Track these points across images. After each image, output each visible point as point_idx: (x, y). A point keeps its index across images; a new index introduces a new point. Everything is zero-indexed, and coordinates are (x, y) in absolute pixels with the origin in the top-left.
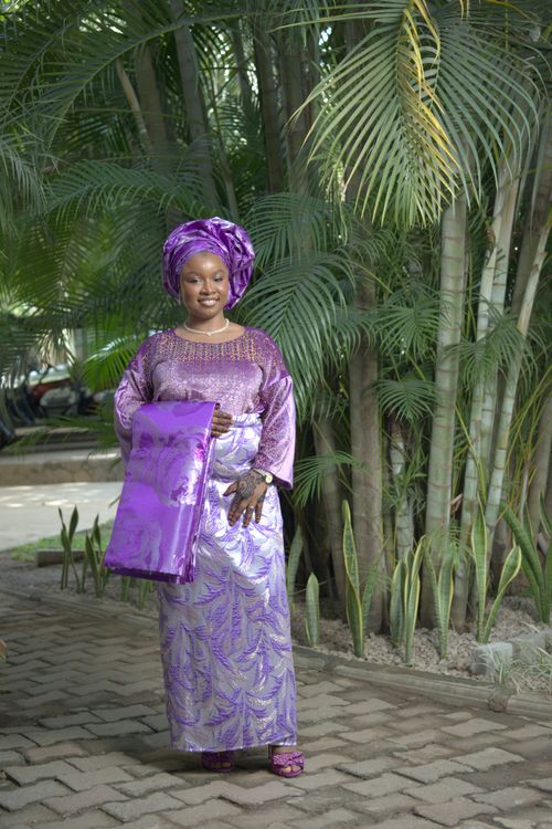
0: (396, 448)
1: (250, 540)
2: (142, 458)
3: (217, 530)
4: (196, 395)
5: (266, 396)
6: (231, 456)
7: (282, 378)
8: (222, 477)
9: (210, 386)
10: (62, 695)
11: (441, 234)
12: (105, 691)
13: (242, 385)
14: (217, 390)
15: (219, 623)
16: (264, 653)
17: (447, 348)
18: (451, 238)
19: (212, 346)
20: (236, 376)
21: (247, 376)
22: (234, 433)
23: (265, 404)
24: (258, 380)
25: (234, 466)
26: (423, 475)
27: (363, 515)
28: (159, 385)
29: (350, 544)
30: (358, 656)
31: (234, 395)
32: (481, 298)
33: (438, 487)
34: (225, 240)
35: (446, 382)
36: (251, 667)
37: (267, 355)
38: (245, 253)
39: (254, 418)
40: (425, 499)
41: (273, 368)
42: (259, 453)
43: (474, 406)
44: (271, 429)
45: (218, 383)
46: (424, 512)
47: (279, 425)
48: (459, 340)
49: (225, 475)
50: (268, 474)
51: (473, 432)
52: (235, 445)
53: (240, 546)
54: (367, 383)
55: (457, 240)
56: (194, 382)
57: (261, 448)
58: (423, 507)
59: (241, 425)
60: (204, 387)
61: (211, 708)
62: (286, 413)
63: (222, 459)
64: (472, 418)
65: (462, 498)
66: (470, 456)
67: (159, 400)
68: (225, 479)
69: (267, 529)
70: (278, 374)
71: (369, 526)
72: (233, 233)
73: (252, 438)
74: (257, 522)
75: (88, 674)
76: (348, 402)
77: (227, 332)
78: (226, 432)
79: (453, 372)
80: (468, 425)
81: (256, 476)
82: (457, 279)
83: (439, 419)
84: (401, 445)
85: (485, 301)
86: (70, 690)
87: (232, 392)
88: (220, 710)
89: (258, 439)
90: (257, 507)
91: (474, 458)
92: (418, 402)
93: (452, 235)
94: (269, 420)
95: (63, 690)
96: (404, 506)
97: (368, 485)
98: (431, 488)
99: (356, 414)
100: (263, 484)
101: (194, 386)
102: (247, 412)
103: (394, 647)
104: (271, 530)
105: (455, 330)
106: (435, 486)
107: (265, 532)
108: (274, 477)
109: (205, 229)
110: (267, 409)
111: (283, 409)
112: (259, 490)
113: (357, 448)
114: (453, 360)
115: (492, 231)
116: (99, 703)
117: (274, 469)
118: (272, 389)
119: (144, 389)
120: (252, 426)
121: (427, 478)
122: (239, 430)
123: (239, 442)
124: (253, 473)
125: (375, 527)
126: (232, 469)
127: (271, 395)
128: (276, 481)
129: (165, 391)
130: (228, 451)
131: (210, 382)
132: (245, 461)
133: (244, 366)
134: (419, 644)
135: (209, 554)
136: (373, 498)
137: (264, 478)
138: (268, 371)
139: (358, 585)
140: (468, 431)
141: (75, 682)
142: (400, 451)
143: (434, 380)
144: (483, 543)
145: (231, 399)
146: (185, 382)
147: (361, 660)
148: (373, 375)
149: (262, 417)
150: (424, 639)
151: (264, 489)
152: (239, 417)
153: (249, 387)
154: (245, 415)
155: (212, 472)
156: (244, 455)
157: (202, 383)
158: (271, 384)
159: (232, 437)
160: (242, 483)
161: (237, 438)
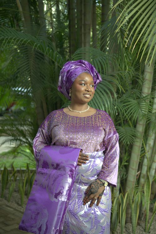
1: (96, 217)
4: (72, 143)
5: (106, 143)
6: (89, 173)
7: (114, 134)
8: (84, 183)
11: (144, 70)
13: (95, 138)
14: (83, 140)
19: (80, 118)
20: (92, 134)
22: (90, 161)
23: (106, 146)
28: (54, 137)
31: (91, 143)
33: (133, 169)
37: (107, 123)
39: (100, 153)
41: (110, 129)
43: (149, 138)
44: (108, 159)
45: (83, 137)
50: (105, 182)
51: (148, 148)
52: (91, 167)
56: (71, 137)
58: (126, 176)
59: (94, 157)
60: (76, 139)
62: (116, 151)
63: (84, 175)
64: (148, 142)
65: (140, 173)
68: (85, 184)
70: (112, 133)
73: (99, 163)
77: (88, 112)
79: (143, 125)
80: (146, 145)
81: (100, 182)
83: (136, 143)
87: (90, 141)
91: (147, 158)
92: (131, 137)
93: (149, 71)
94: (108, 155)
100: (103, 187)
102: (97, 151)
108: (108, 183)
111: (114, 150)
114: (144, 120)
117: (108, 179)
118: (110, 140)
119: (47, 138)
120: (99, 157)
122: (93, 160)
123: (93, 166)
124: (98, 181)
126: (89, 179)
127: (109, 143)
129: (58, 140)
130: (87, 170)
131: (79, 137)
132: (95, 175)
133: (96, 129)
137: (103, 184)
143: (135, 127)
145: (89, 145)
146: (67, 136)
149: (104, 152)
151: (103, 190)
152: (93, 154)
153: (98, 139)
154: (96, 152)
155: (79, 181)
156: (95, 172)
157: (75, 137)
158: (109, 137)
159: (89, 163)
160: (92, 185)
161: (92, 163)
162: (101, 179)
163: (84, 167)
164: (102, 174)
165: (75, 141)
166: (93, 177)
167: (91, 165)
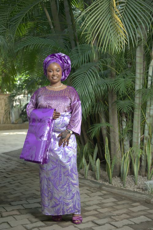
0: (124, 121)
1: (65, 151)
2: (32, 126)
3: (55, 148)
4: (49, 106)
5: (72, 107)
6: (60, 125)
7: (77, 101)
8: (57, 132)
9: (54, 104)
10: (21, 194)
11: (135, 56)
12: (33, 193)
15: (55, 176)
16: (69, 186)
17: (138, 90)
18: (138, 57)
19: (56, 92)
20: (61, 101)
21: (65, 101)
22: (61, 118)
23: (72, 109)
24: (69, 102)
25: (60, 128)
26: (132, 129)
27: (113, 141)
28: (39, 103)
29: (107, 150)
30: (110, 184)
31: (61, 107)
32: (149, 75)
33: (136, 133)
34: (61, 59)
35: (137, 101)
36: (65, 190)
37: (73, 95)
38: (68, 63)
39: (68, 113)
40: (132, 136)
41: (75, 98)
42: (69, 125)
43: (147, 108)
44: (73, 117)
45: (56, 103)
46: (132, 140)
47: (76, 116)
48: (141, 88)
49: (58, 131)
50: (71, 131)
51: (147, 116)
52: (61, 122)
53: (62, 153)
54: (113, 101)
55: (140, 57)
56: (48, 103)
57: (69, 123)
58: (131, 138)
59: (63, 116)
60: (52, 104)
61: (53, 202)
62: (78, 112)
63: (57, 126)
64: (147, 112)
65: (144, 136)
66: (146, 123)
67: (39, 108)
68: (58, 132)
69: (71, 148)
70: (76, 100)
71: (115, 144)
72: (65, 58)
73: (67, 120)
74: (67, 145)
75: (30, 187)
76: (108, 107)
78: (58, 118)
79: (140, 98)
81: (67, 131)
82: (140, 69)
83: (135, 112)
84: (125, 120)
85: (150, 76)
86: (23, 193)
87: (60, 105)
88: (55, 203)
89: (69, 120)
90: (67, 141)
91: (147, 124)
92: (127, 107)
94: (73, 115)
95: (21, 193)
96: (126, 138)
97: (114, 132)
98: (134, 133)
99: (110, 111)
100: (69, 134)
101: (49, 104)
102: (66, 112)
103: (122, 181)
104: (72, 148)
105: (140, 85)
106: (135, 132)
107: (70, 149)
108: (73, 132)
109: (55, 56)
110: (72, 111)
111: (77, 111)
112: (68, 136)
113: (111, 121)
114: (140, 94)
115: (152, 54)
116: (30, 197)
117: (73, 130)
118: (74, 105)
119: (35, 105)
120: (67, 116)
121: (133, 130)
122: (62, 117)
123: (62, 121)
124: (66, 131)
125: (117, 145)
126: (60, 129)
127: (74, 107)
128: (74, 133)
129: (40, 105)
130: (59, 124)
131: (53, 103)
132: (64, 127)
133: (64, 98)
134: (130, 180)
135: (52, 155)
136: (116, 136)
137: (70, 132)
138: (73, 99)
139: (110, 162)
140: (145, 115)
141: (26, 190)
142: (125, 121)
143: (134, 100)
144: (150, 150)
145: (60, 108)
146: (46, 102)
147: (111, 185)
148: (115, 99)
149: (71, 113)
150: (131, 179)
151: (70, 136)
152: (62, 113)
153: (66, 104)
154: (64, 113)
155: (54, 130)
156: (64, 125)
157: (51, 103)
158: (74, 103)
159: (60, 119)
160: (63, 133)
161: (62, 119)
162: (68, 129)
163: (57, 122)
164: (69, 126)
165: (50, 105)
166: (62, 128)
167: (61, 120)
